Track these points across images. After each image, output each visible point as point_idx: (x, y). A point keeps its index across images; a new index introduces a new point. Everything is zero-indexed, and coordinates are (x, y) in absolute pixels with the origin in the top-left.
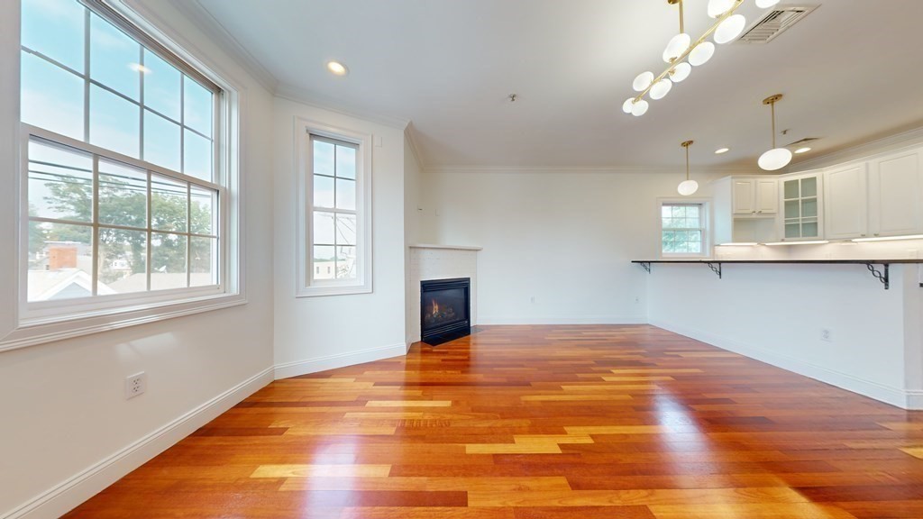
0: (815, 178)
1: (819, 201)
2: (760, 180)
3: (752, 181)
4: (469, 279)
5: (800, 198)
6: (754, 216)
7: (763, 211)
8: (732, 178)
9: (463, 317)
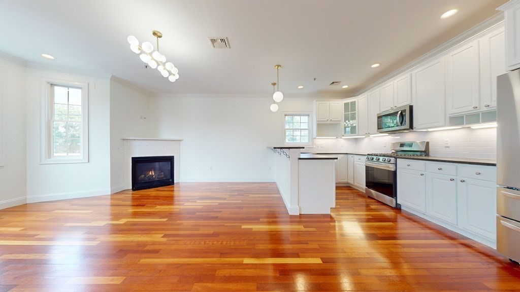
0: (355, 102)
1: (357, 114)
2: (331, 102)
3: (328, 102)
4: (173, 156)
5: (350, 112)
6: (329, 122)
7: (333, 120)
8: (316, 101)
9: (169, 177)
